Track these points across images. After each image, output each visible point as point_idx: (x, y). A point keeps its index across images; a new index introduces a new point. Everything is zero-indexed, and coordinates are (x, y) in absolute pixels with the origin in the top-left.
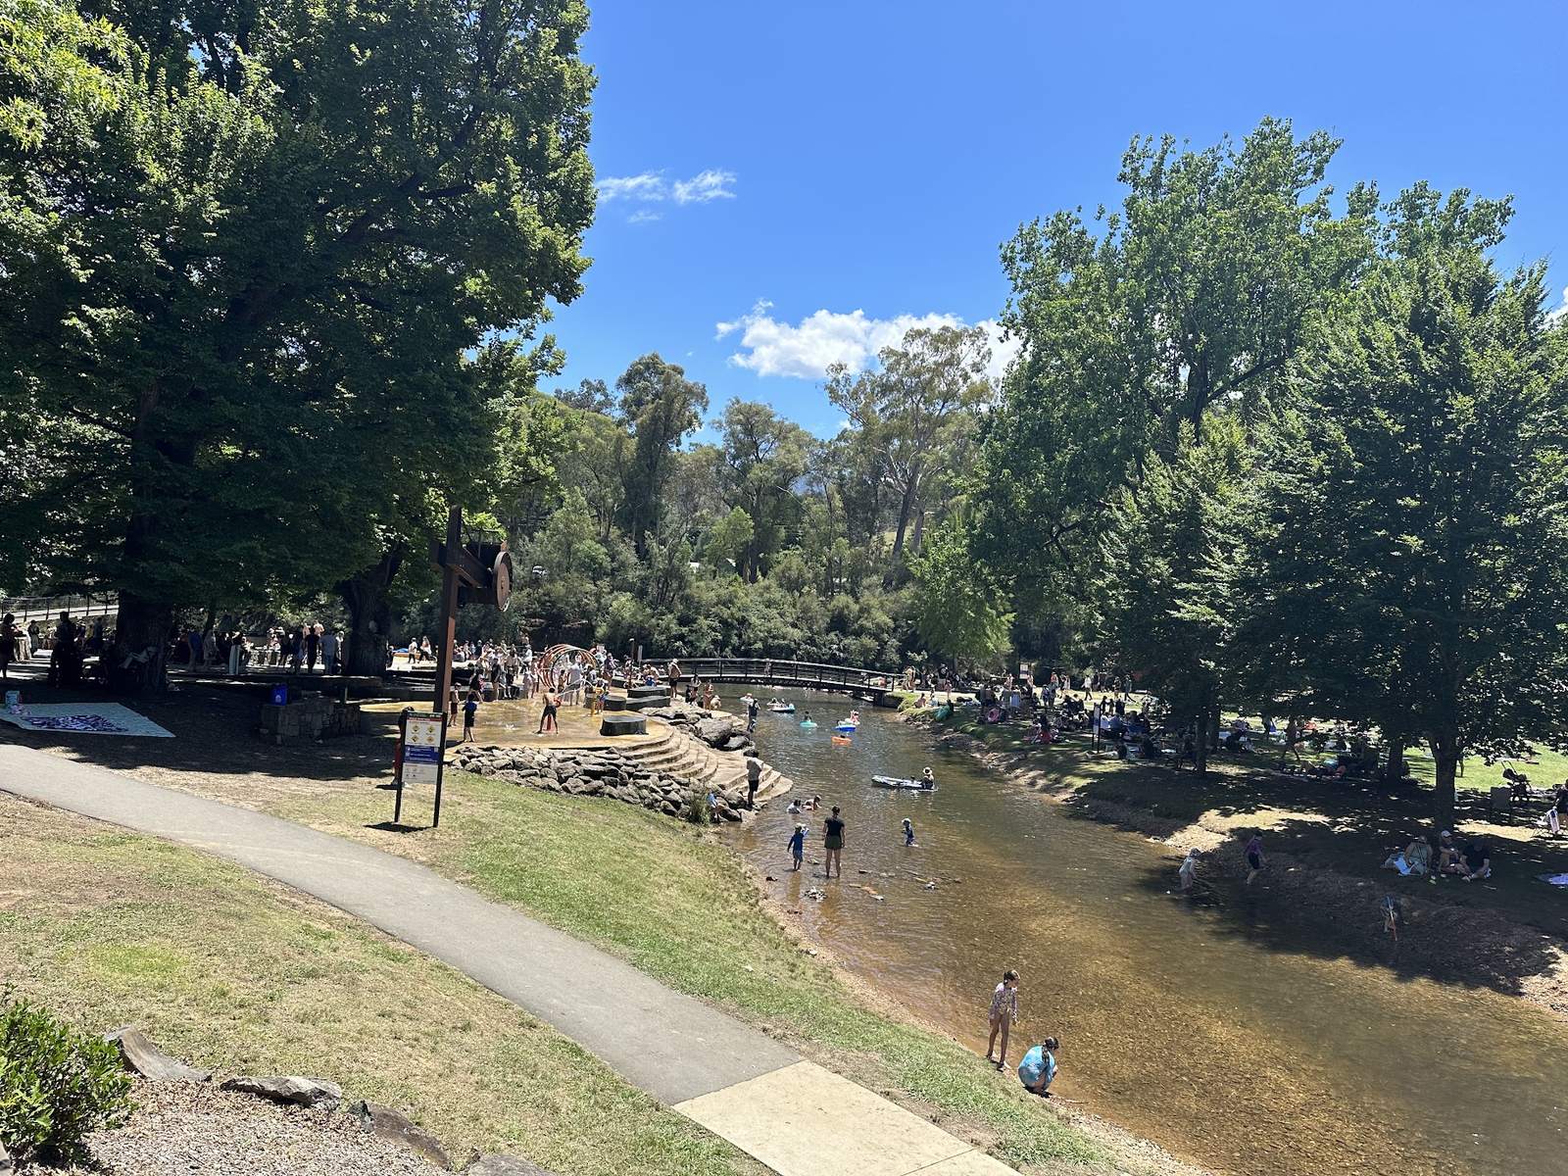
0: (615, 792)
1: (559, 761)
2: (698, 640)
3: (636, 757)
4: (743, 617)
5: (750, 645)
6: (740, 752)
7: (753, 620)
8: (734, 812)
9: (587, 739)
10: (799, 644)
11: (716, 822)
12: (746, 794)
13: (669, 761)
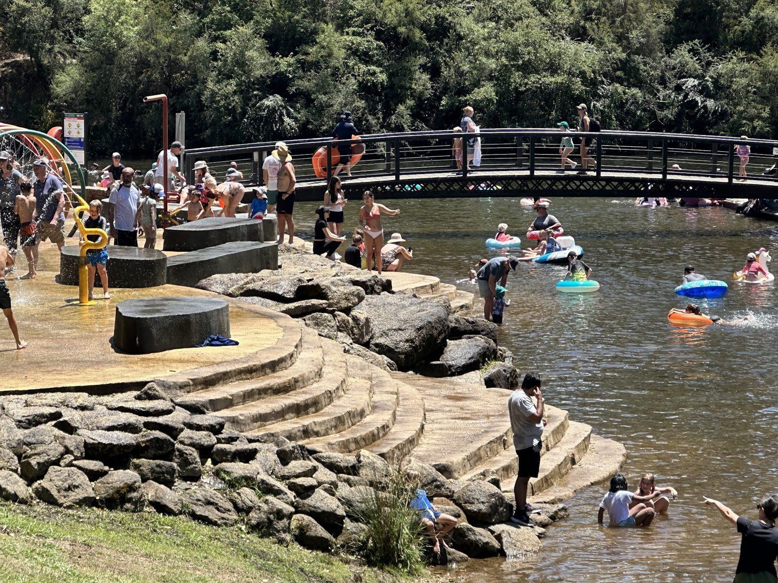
0: (170, 496)
1: (20, 424)
2: (323, 88)
3: (215, 405)
4: (440, 20)
5: (464, 91)
6: (476, 378)
7: (466, 24)
8: (482, 535)
9: (81, 364)
10: (593, 84)
11: (437, 561)
12: (509, 485)
13: (299, 410)
